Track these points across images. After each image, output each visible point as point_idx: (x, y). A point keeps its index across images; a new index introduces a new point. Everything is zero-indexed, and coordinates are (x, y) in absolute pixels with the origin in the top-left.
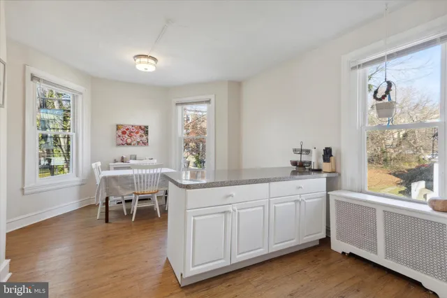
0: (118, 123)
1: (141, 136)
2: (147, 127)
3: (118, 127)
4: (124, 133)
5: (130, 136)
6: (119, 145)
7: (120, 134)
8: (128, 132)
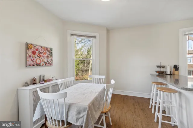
0: (28, 42)
1: (48, 57)
2: (51, 49)
3: (28, 46)
4: (34, 53)
5: (39, 57)
6: (27, 66)
7: (30, 53)
8: (37, 53)
